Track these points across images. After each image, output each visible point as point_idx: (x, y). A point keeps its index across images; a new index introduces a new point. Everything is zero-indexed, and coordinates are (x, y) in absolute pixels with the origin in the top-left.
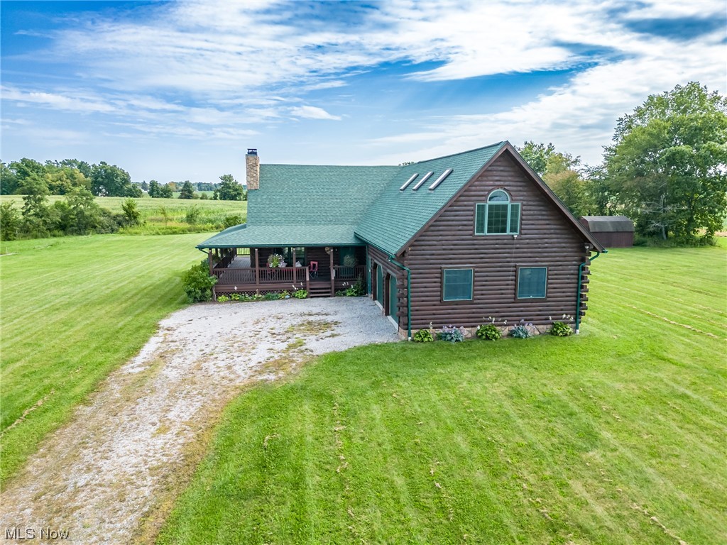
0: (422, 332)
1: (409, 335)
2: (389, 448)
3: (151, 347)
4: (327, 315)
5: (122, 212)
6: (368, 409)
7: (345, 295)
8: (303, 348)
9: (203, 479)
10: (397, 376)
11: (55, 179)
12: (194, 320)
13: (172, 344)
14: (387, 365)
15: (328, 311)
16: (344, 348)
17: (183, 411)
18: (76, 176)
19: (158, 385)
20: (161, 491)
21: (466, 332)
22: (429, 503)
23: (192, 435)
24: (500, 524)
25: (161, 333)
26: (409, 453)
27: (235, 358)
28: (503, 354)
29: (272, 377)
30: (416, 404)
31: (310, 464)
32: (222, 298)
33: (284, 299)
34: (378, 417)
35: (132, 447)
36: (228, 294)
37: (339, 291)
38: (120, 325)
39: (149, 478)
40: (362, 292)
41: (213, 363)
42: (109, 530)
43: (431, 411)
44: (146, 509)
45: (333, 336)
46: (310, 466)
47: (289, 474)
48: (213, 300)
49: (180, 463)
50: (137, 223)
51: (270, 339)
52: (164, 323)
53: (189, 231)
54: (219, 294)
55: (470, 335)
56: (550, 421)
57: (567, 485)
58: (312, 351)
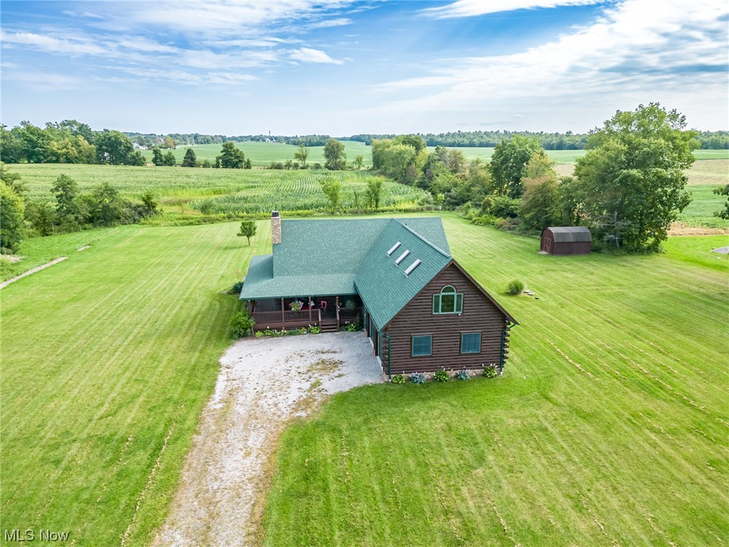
0: (398, 377)
1: (390, 378)
2: (372, 467)
3: (221, 385)
4: (335, 352)
5: (142, 203)
6: (361, 440)
7: (347, 329)
8: (321, 387)
9: (277, 486)
10: (380, 414)
11: (61, 147)
12: (244, 357)
13: (234, 382)
14: (374, 405)
15: (336, 348)
16: (347, 389)
17: (256, 440)
18: (80, 143)
19: (235, 420)
20: (257, 492)
21: (427, 375)
22: (390, 500)
23: (264, 457)
24: (422, 511)
25: (224, 371)
26: (383, 470)
27: (279, 397)
28: (448, 395)
29: (303, 414)
30: (389, 436)
31: (331, 477)
32: (259, 334)
33: (303, 334)
34: (367, 446)
35: (234, 465)
36: (262, 330)
37: (342, 327)
38: (193, 362)
39: (249, 485)
40: (359, 328)
41: (265, 401)
42: (238, 513)
43: (397, 442)
44: (253, 502)
45: (340, 376)
46: (331, 479)
47: (320, 483)
48: (253, 337)
49: (263, 477)
50: (156, 212)
51: (297, 378)
52: (224, 360)
53: (204, 222)
54: (256, 331)
55: (430, 377)
56: (463, 449)
57: (459, 489)
58: (326, 391)
